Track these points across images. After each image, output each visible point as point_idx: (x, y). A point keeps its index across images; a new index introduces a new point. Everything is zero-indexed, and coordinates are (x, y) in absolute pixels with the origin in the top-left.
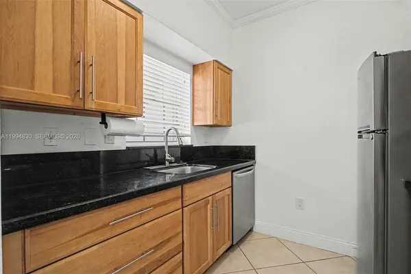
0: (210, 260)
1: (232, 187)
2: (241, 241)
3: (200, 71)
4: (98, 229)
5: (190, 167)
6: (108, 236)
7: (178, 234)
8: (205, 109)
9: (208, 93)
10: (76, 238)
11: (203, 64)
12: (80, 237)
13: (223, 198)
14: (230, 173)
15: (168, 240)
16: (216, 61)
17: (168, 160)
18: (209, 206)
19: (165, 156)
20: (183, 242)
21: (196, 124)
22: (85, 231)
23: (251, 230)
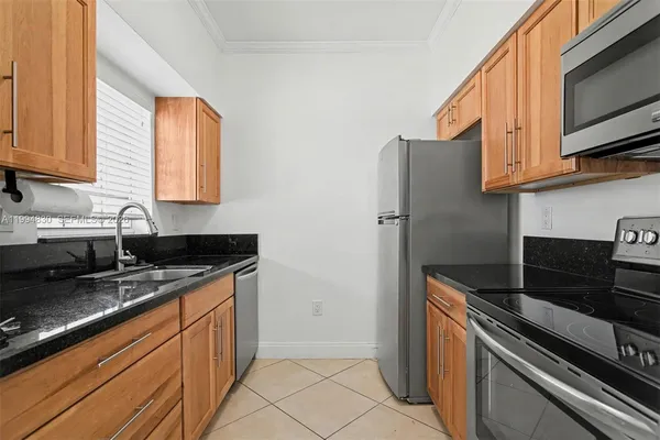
0: (213, 409)
1: (234, 295)
2: (245, 374)
3: (171, 110)
4: (75, 378)
5: (161, 271)
6: (91, 388)
7: (175, 374)
8: (180, 174)
9: (187, 150)
10: (47, 397)
11: (176, 99)
12: (52, 394)
13: (225, 313)
14: (232, 275)
15: (165, 384)
16: (202, 100)
17: (122, 261)
18: (211, 327)
19: (116, 254)
20: (182, 386)
21: (162, 198)
22: (60, 383)
23: (254, 358)
